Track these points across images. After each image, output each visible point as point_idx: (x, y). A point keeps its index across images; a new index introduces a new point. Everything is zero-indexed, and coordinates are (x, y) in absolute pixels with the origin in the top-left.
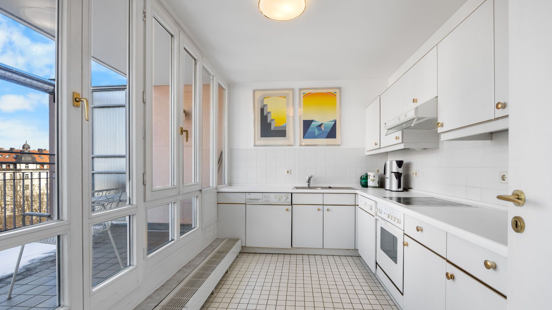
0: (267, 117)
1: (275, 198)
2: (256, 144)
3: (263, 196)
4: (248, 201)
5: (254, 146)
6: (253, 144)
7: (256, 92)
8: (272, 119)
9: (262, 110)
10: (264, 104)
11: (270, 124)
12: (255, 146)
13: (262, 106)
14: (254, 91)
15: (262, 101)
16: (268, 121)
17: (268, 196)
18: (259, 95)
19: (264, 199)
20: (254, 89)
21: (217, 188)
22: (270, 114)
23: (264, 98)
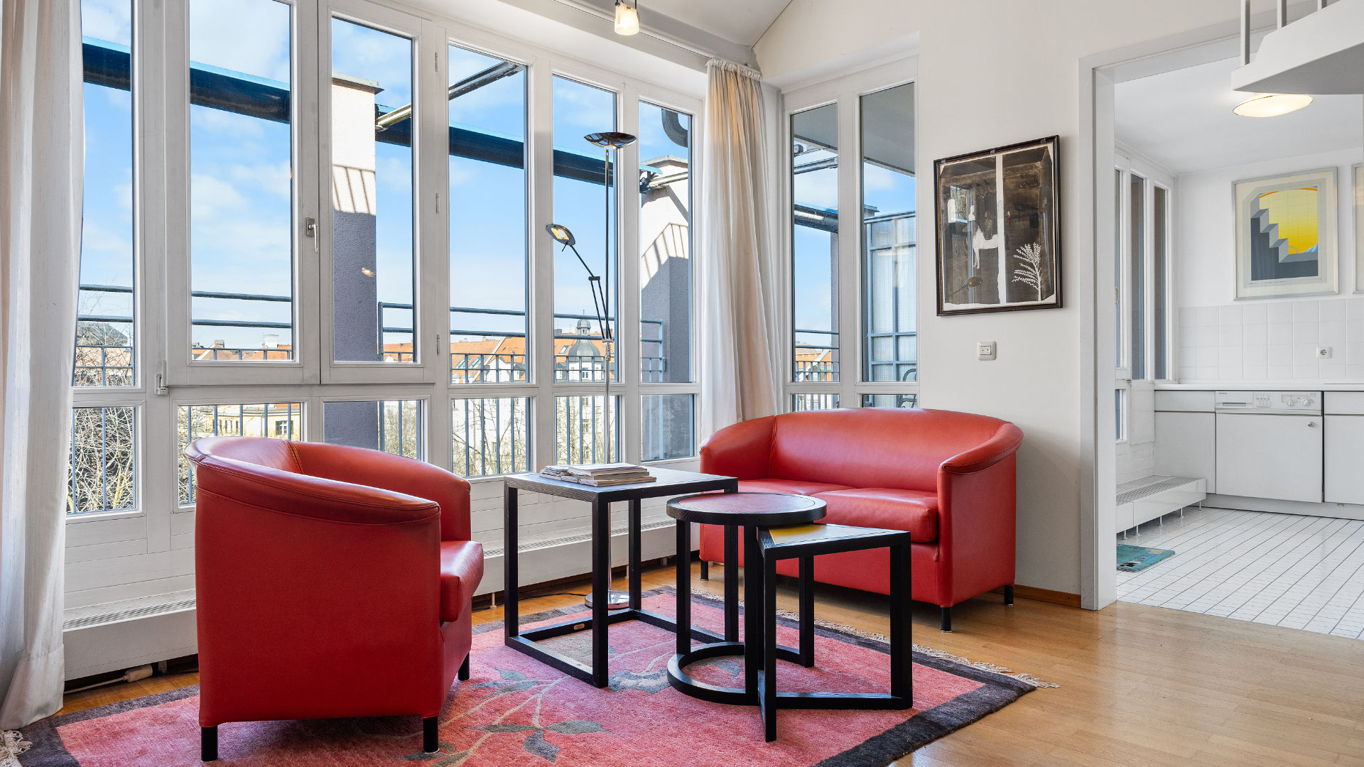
0: (1266, 236)
1: (1282, 402)
2: (1241, 295)
3: (1255, 397)
4: (1221, 406)
5: (1234, 300)
6: (1233, 296)
7: (1238, 186)
8: (1282, 240)
9: (1255, 222)
10: (1260, 208)
11: (1276, 250)
12: (1237, 298)
13: (1253, 215)
14: (1235, 185)
15: (1255, 203)
16: (1271, 245)
17: (1265, 397)
18: (1246, 192)
19: (1257, 403)
20: (1234, 179)
21: (1153, 383)
22: (1274, 229)
23: (1261, 195)
